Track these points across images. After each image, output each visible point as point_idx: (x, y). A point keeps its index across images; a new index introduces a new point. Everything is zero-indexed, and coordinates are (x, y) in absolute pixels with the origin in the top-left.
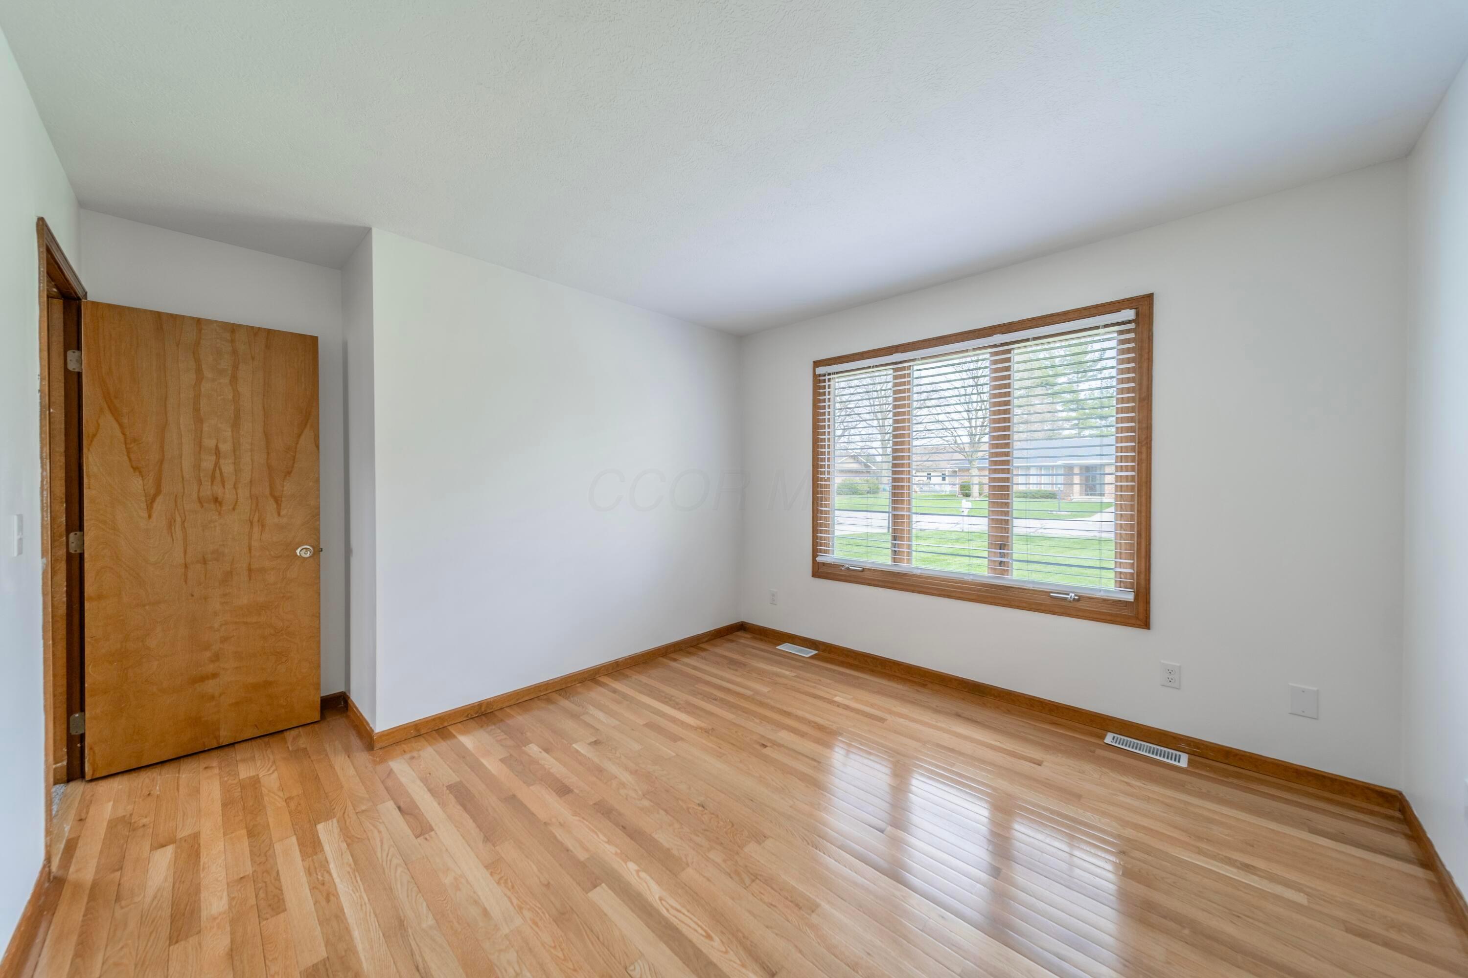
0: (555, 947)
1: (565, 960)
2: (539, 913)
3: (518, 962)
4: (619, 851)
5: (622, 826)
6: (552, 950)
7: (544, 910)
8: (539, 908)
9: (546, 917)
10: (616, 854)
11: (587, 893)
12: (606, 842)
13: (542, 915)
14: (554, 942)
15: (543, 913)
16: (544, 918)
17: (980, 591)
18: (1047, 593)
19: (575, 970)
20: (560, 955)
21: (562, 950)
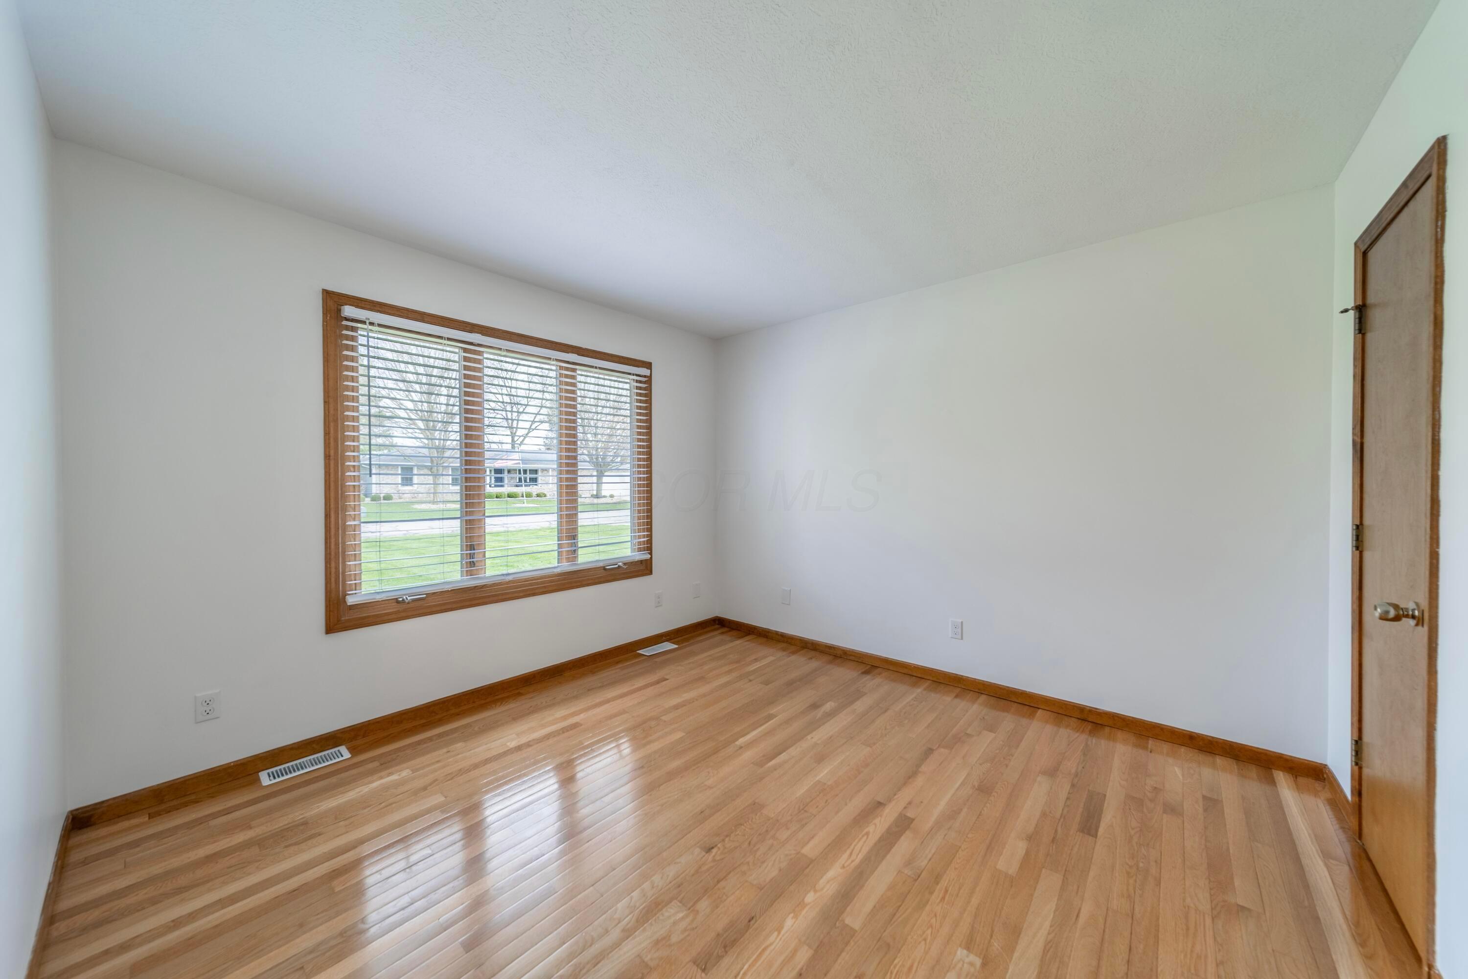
0: (925, 940)
1: (931, 926)
2: (898, 972)
3: (954, 968)
4: (792, 915)
5: (750, 921)
6: (928, 941)
7: (892, 967)
8: (891, 973)
9: (899, 962)
10: (796, 917)
11: (856, 931)
12: (779, 933)
13: (898, 967)
14: (920, 942)
15: (895, 967)
16: (900, 963)
17: (559, 580)
18: (604, 568)
19: (936, 916)
20: (929, 931)
21: (924, 932)
